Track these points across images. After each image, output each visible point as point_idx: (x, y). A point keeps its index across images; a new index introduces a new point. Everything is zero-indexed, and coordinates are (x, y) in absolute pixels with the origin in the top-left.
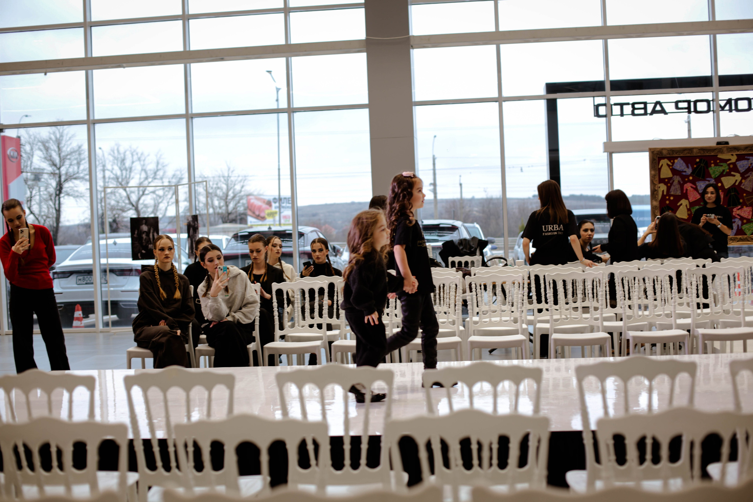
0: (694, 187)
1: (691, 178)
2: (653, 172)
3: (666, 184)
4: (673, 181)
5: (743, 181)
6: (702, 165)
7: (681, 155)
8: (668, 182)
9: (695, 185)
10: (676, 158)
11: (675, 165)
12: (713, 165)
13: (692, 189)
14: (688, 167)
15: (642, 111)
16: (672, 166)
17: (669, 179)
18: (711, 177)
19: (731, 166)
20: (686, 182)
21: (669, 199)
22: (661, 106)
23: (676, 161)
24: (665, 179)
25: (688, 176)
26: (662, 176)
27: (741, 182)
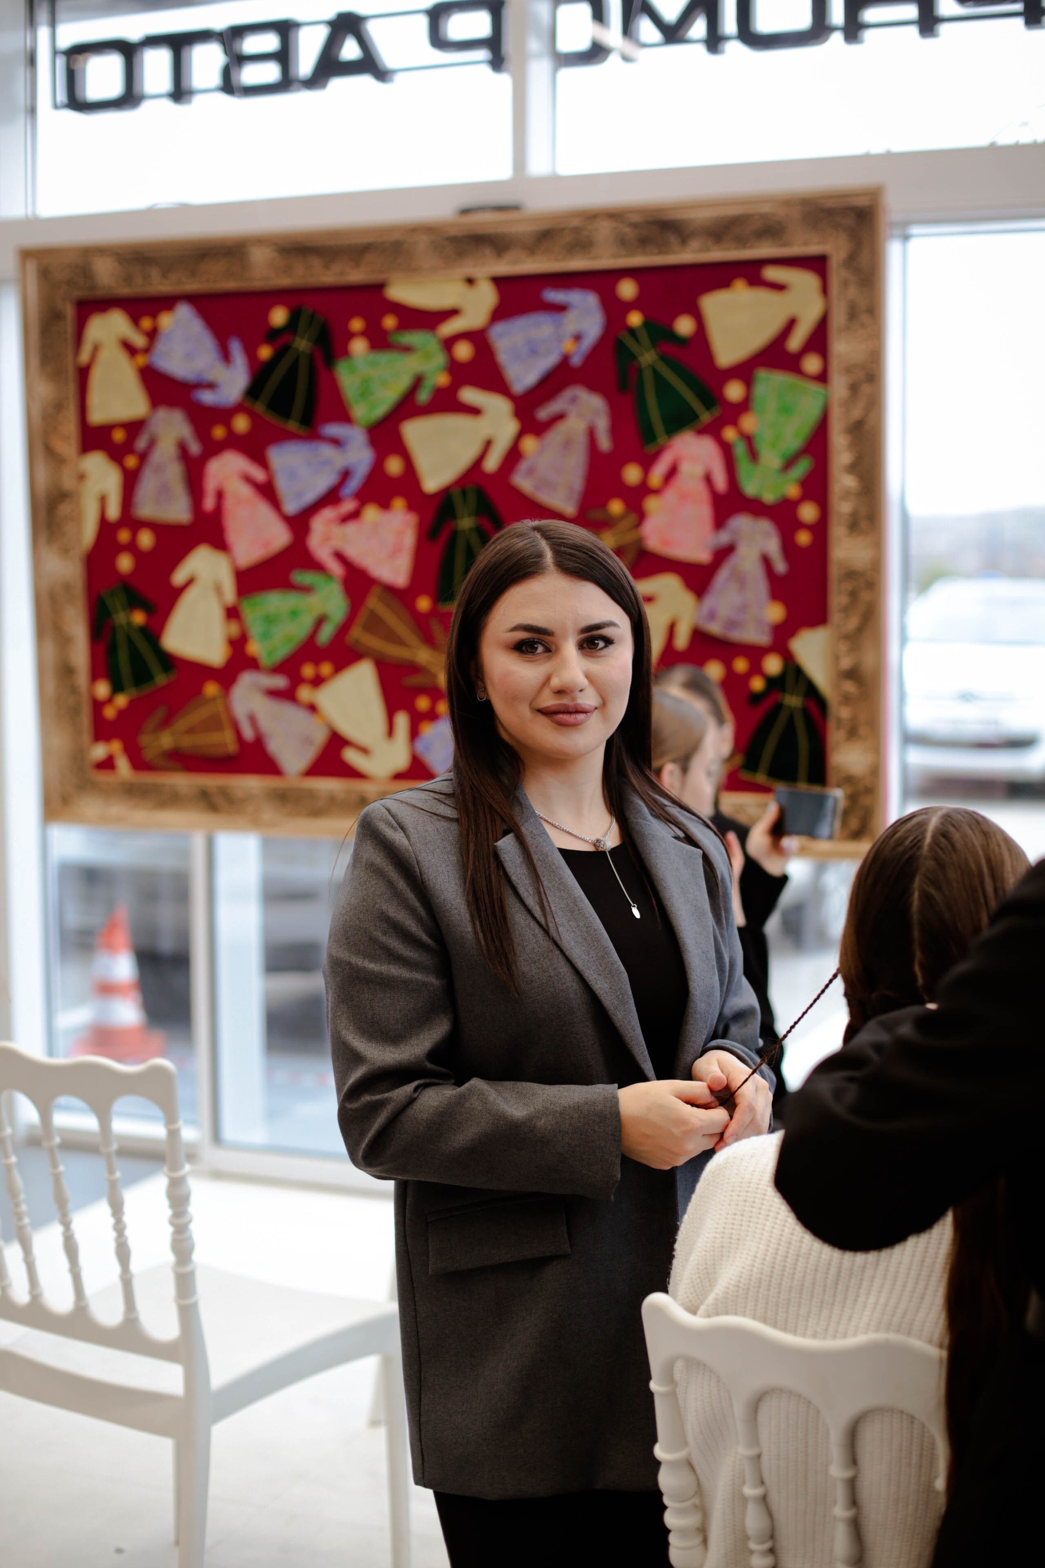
0: (259, 475)
1: (241, 424)
2: (45, 390)
3: (116, 454)
4: (152, 443)
5: (529, 444)
6: (302, 344)
7: (192, 286)
8: (127, 447)
9: (261, 461)
10: (167, 303)
11: (161, 346)
12: (359, 346)
13: (246, 491)
14: (226, 356)
15: (270, 72)
16: (147, 350)
17: (134, 427)
18: (343, 416)
19: (464, 351)
20: (212, 449)
21: (132, 547)
22: (363, 43)
23: (166, 320)
24: (106, 430)
25: (224, 415)
26: (98, 415)
27: (514, 456)
